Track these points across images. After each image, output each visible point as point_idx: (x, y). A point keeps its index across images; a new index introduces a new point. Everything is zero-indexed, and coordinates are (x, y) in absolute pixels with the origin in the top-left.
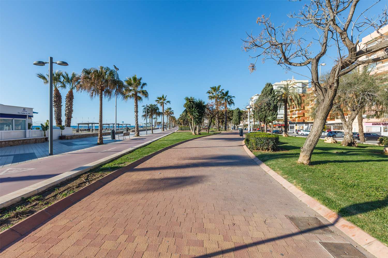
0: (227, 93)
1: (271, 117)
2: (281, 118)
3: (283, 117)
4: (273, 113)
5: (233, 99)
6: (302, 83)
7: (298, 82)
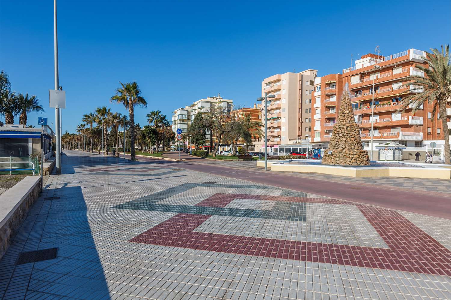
0: (165, 117)
1: (202, 141)
2: (208, 139)
3: (209, 138)
4: (203, 137)
5: (170, 123)
6: (227, 102)
7: (223, 102)
